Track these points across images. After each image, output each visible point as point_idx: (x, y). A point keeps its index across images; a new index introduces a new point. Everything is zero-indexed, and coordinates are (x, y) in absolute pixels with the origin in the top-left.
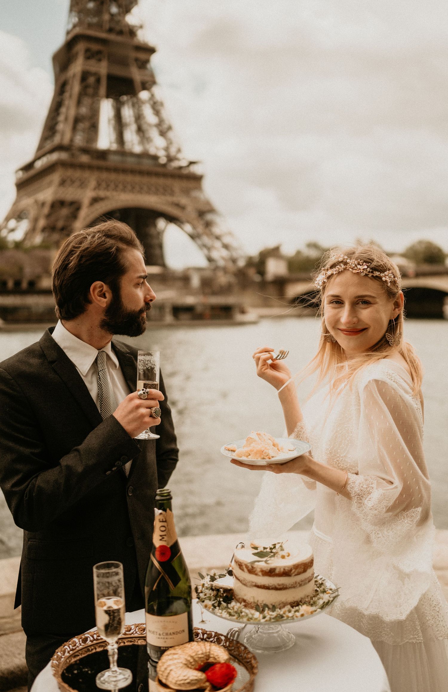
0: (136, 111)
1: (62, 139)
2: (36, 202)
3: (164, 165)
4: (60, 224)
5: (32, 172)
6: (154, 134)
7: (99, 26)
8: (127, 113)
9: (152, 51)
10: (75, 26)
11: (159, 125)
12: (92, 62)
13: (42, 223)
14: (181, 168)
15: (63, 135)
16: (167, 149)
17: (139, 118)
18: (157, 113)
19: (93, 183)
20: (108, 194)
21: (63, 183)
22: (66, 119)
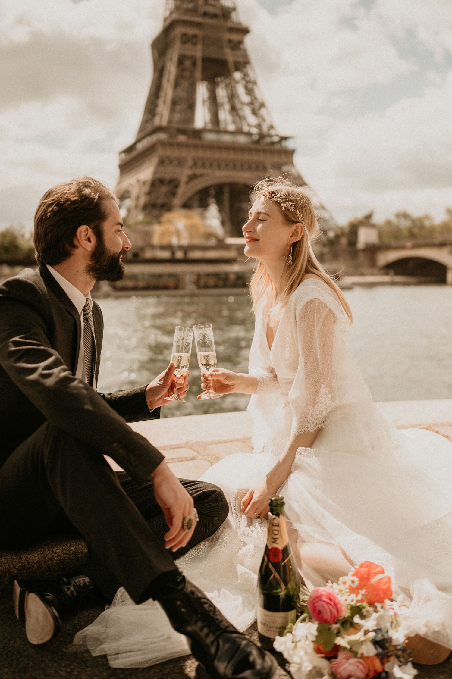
0: (229, 91)
1: (161, 121)
2: (138, 181)
3: (257, 142)
4: (160, 201)
5: (134, 154)
6: (247, 112)
7: (194, 11)
8: (222, 93)
9: (245, 31)
10: (171, 13)
11: (251, 104)
12: (189, 46)
13: (143, 200)
14: (273, 143)
15: (161, 117)
16: (259, 126)
17: (232, 97)
18: (250, 91)
19: (190, 163)
20: (204, 171)
21: (162, 162)
22: (165, 102)
